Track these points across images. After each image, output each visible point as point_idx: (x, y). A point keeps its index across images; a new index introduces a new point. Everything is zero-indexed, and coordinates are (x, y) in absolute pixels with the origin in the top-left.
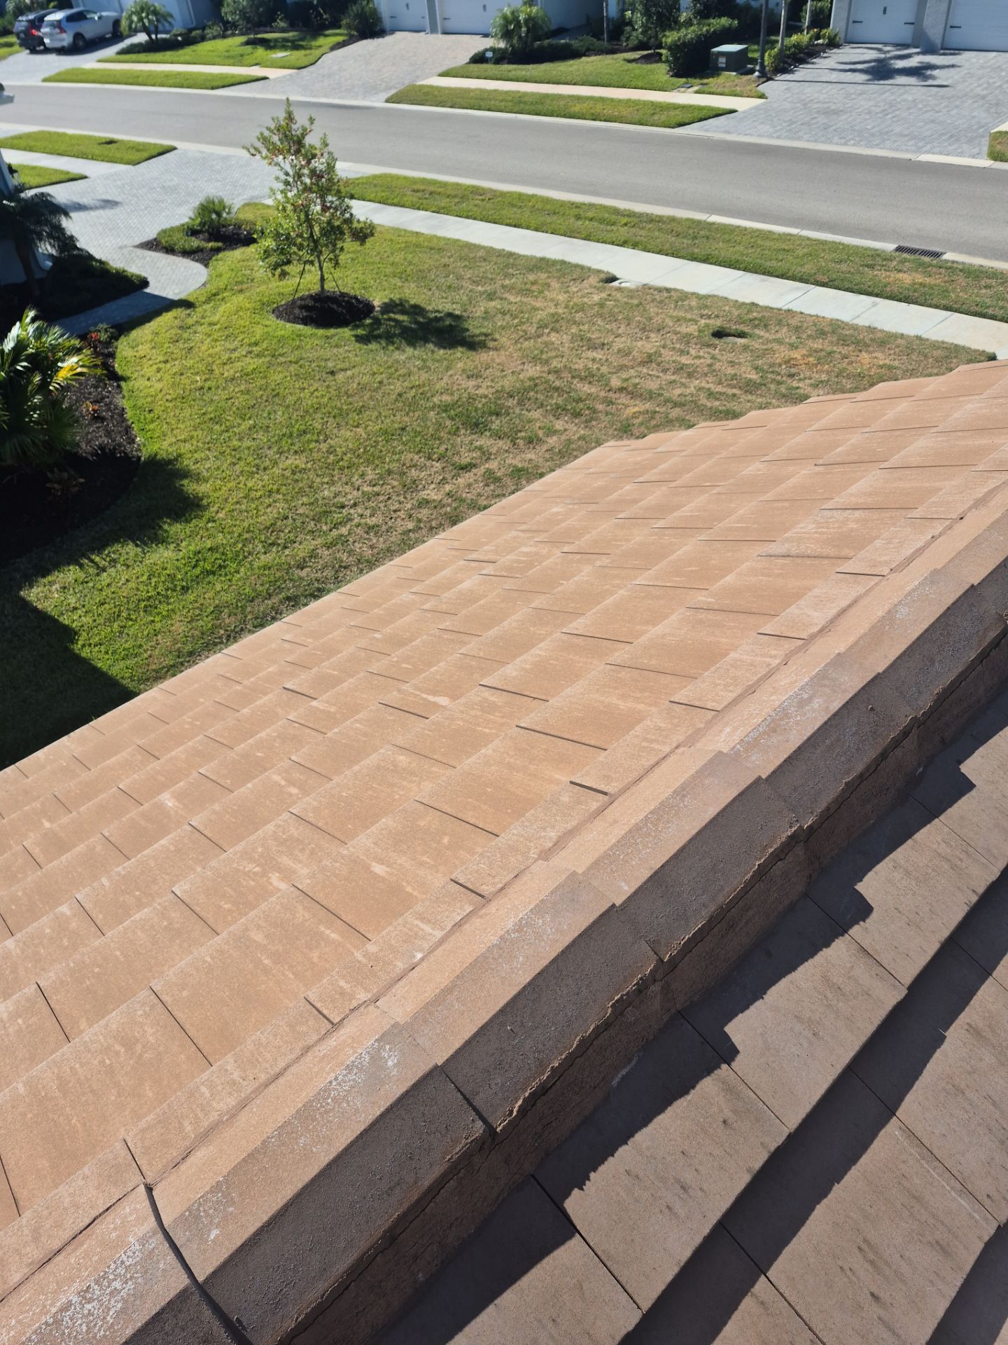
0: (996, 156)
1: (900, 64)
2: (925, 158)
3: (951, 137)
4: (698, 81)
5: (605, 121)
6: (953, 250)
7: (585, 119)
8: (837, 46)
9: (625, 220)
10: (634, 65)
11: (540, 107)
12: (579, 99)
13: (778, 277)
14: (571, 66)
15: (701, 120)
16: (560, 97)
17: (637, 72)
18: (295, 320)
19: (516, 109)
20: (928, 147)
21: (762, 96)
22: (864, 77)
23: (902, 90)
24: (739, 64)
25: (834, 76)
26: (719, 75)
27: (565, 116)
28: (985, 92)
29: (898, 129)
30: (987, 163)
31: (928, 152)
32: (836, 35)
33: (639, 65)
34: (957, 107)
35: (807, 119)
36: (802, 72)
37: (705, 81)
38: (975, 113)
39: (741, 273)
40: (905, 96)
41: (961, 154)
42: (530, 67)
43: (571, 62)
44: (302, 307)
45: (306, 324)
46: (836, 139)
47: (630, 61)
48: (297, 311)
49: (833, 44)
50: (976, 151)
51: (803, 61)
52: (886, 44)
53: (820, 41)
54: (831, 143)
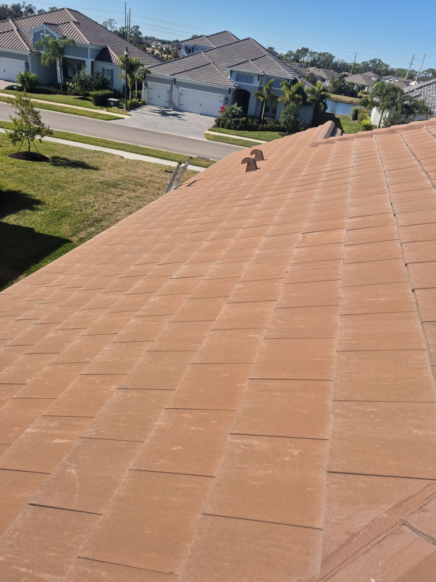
0: (207, 138)
1: (169, 113)
2: (189, 137)
3: (194, 133)
4: (105, 108)
5: (79, 115)
6: (211, 158)
7: (71, 114)
8: (146, 105)
9: (113, 143)
10: (77, 100)
11: (50, 108)
12: (65, 107)
13: (171, 161)
14: (52, 96)
15: (114, 119)
16: (56, 106)
17: (80, 102)
18: (21, 159)
19: (41, 107)
20: (189, 135)
21: (130, 115)
22: (160, 115)
23: (173, 120)
24: (117, 104)
25: (150, 113)
26: (112, 107)
27: (62, 112)
28: (196, 123)
29: (178, 130)
30: (207, 140)
31: (190, 136)
32: (145, 102)
33: (79, 100)
34: (190, 126)
35: (149, 124)
36: (138, 110)
37: (108, 108)
38: (196, 128)
39: (159, 159)
40: (174, 121)
41: (199, 137)
42: (35, 94)
43: (52, 95)
44: (22, 155)
45: (26, 160)
46: (161, 130)
47: (76, 98)
48: (22, 156)
49: (144, 104)
50: (202, 137)
51: (137, 107)
52: (161, 106)
53: (140, 103)
54: (160, 130)
